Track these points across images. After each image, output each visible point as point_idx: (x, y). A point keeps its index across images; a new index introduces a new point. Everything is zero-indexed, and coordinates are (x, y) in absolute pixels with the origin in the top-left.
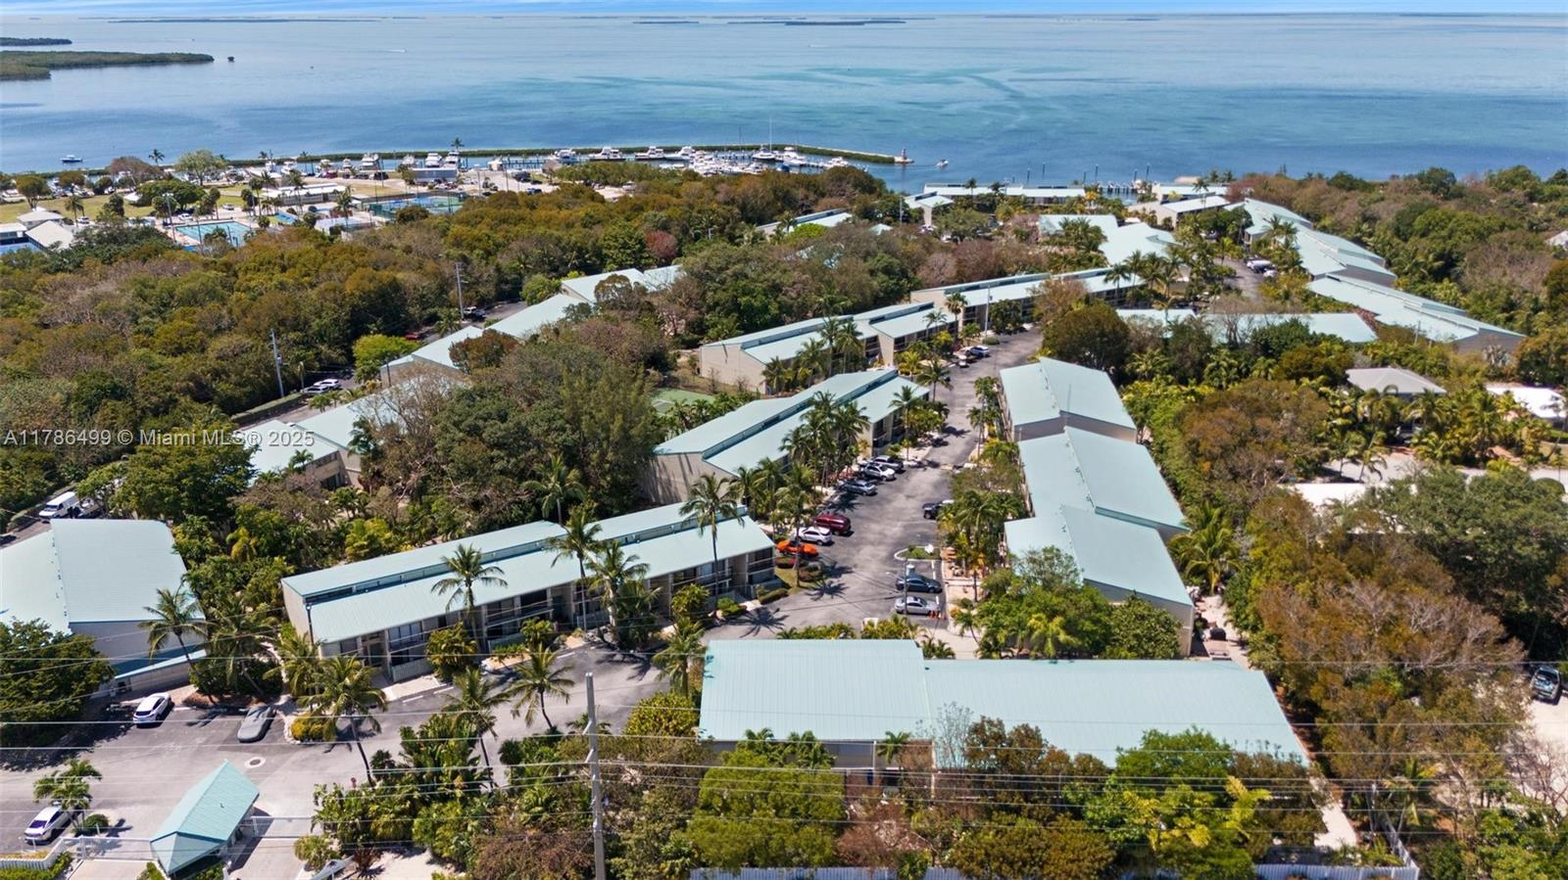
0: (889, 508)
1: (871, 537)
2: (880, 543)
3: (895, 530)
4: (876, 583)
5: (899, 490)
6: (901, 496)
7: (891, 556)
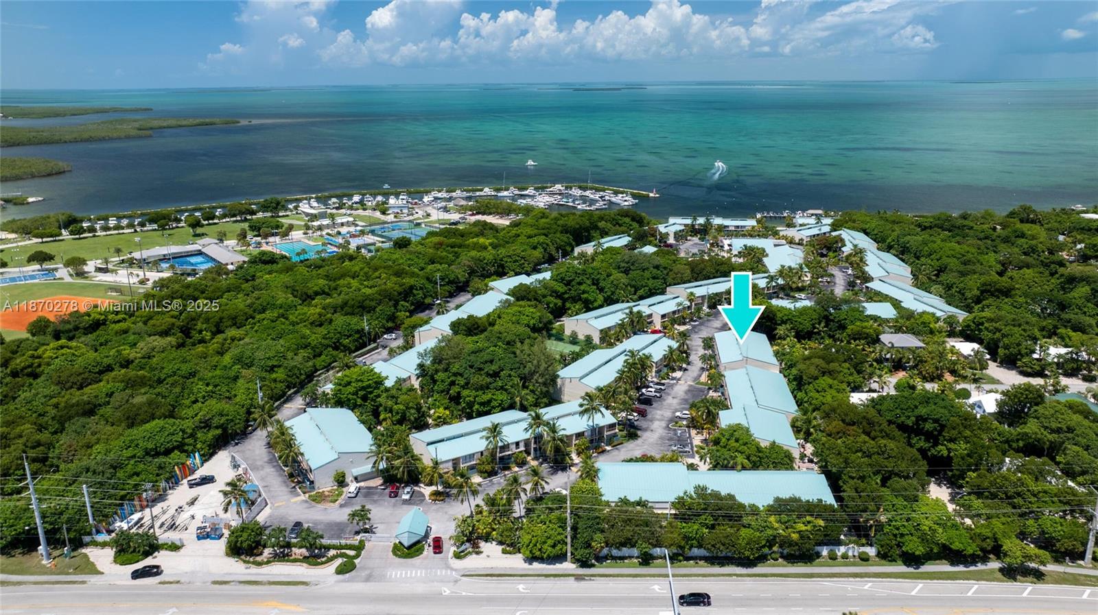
0: (665, 403)
1: (658, 417)
2: (663, 420)
3: (668, 414)
4: (661, 438)
5: (669, 394)
6: (670, 397)
7: (668, 426)
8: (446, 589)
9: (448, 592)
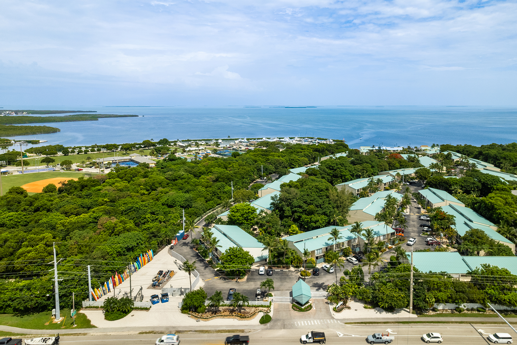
0: (410, 224)
1: (410, 231)
2: (414, 232)
3: (416, 229)
4: (420, 241)
6: (411, 221)
7: (419, 235)
8: (340, 333)
9: (342, 335)
